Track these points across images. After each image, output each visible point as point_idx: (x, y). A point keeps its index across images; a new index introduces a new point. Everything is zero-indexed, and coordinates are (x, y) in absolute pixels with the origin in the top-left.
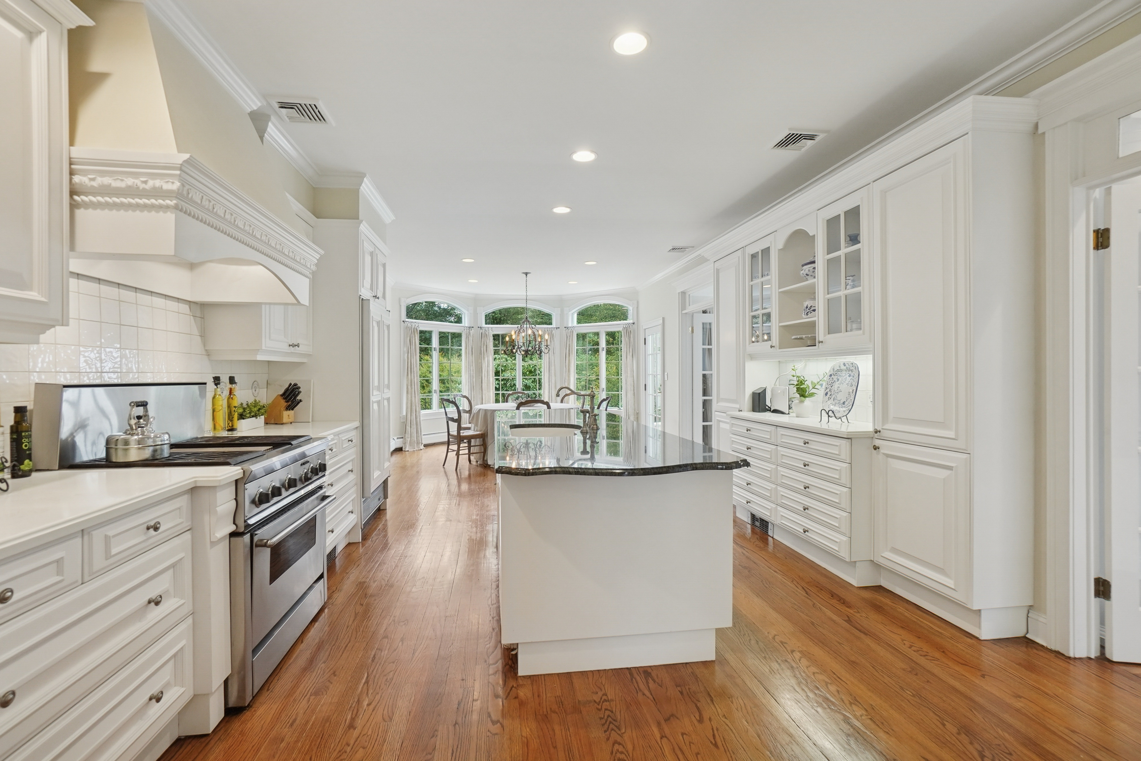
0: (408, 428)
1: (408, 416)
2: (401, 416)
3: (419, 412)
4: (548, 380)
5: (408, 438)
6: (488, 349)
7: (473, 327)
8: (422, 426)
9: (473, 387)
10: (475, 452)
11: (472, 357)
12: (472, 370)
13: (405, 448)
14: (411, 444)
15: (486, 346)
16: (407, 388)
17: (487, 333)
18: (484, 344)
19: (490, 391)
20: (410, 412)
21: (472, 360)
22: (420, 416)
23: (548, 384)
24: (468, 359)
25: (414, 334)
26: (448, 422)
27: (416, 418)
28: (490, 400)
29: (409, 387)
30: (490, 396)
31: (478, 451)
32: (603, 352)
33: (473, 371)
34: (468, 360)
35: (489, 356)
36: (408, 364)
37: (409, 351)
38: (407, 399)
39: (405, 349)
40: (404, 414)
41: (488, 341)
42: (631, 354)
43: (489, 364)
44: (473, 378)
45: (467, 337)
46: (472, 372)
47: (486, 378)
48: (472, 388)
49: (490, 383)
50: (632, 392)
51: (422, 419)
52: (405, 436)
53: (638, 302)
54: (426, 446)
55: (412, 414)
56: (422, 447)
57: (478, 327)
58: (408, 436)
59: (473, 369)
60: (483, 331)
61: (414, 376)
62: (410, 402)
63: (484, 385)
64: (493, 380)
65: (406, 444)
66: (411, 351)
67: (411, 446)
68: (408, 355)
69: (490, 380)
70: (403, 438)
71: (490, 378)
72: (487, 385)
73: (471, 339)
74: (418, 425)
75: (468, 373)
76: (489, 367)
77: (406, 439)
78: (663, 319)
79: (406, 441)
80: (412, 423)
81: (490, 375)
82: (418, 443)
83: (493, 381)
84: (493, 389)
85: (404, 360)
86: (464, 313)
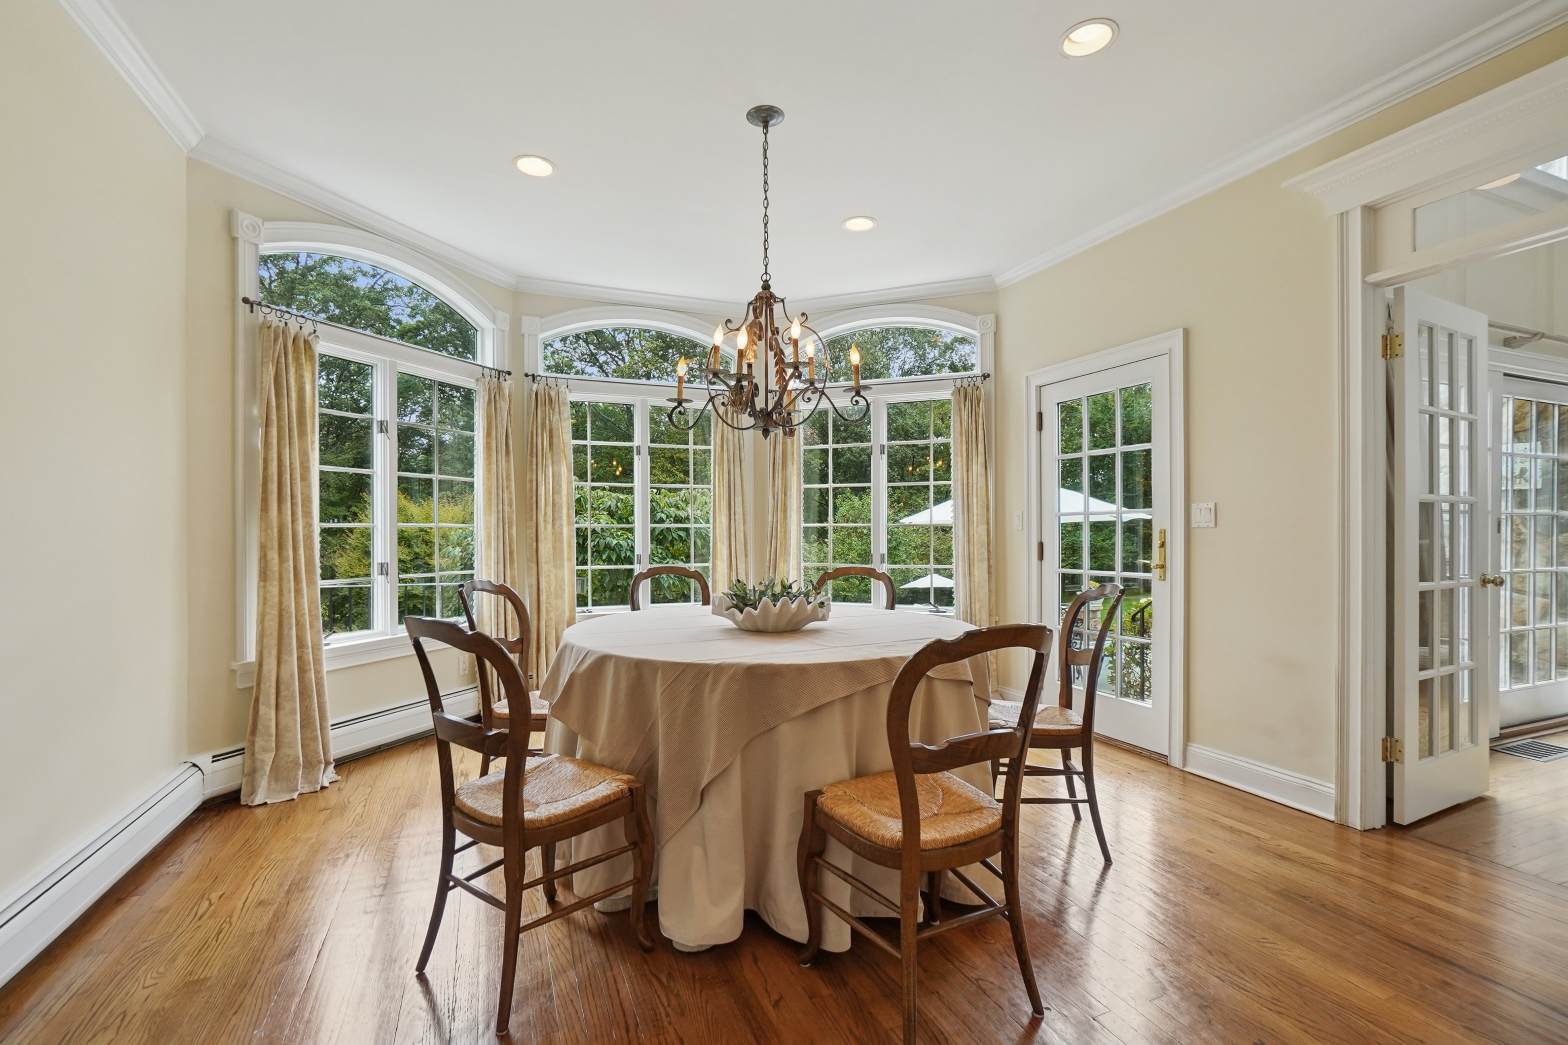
0: (268, 713)
1: (265, 668)
2: (235, 665)
3: (317, 648)
4: (726, 534)
5: (265, 750)
6: (555, 440)
7: (509, 373)
8: (327, 698)
9: (511, 553)
10: (582, 858)
11: (508, 461)
12: (506, 502)
13: (253, 792)
14: (279, 773)
15: (551, 431)
16: (264, 558)
17: (553, 394)
18: (543, 425)
19: (563, 566)
20: (274, 652)
21: (508, 470)
22: (317, 662)
23: (726, 542)
24: (494, 466)
25: (297, 359)
26: (418, 647)
27: (302, 670)
28: (564, 590)
29: (273, 556)
30: (563, 580)
31: (597, 852)
32: (883, 455)
33: (510, 505)
34: (494, 471)
35: (559, 462)
36: (266, 468)
37: (274, 417)
38: (264, 600)
39: (256, 412)
40: (251, 656)
41: (557, 417)
42: (981, 458)
43: (560, 486)
44: (510, 527)
45: (493, 401)
46: (506, 508)
47: (550, 526)
48: (506, 557)
49: (562, 542)
50: (985, 565)
51: (326, 667)
52: (253, 743)
53: (997, 319)
54: (344, 764)
55: (285, 657)
56: (328, 776)
57: (527, 375)
58: (265, 745)
59: (510, 499)
60: (542, 386)
61: (293, 514)
62: (275, 612)
63: (545, 548)
64: (570, 531)
65: (258, 776)
66: (279, 419)
67: (277, 780)
68: (267, 433)
69: (562, 534)
70: (240, 752)
71: (561, 525)
72: (554, 548)
73: (504, 406)
74: (310, 697)
75: (494, 509)
76: (560, 493)
77: (258, 756)
78: (1187, 333)
79: (258, 764)
80: (283, 693)
81: (561, 518)
82: (310, 765)
83: (570, 536)
84: (569, 559)
85: (250, 451)
86: (483, 329)
